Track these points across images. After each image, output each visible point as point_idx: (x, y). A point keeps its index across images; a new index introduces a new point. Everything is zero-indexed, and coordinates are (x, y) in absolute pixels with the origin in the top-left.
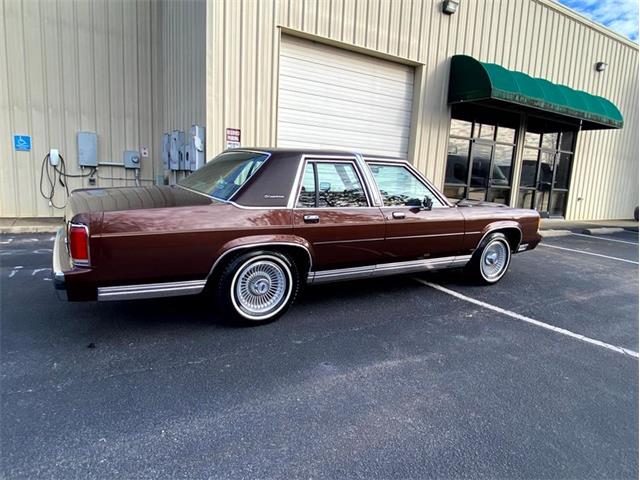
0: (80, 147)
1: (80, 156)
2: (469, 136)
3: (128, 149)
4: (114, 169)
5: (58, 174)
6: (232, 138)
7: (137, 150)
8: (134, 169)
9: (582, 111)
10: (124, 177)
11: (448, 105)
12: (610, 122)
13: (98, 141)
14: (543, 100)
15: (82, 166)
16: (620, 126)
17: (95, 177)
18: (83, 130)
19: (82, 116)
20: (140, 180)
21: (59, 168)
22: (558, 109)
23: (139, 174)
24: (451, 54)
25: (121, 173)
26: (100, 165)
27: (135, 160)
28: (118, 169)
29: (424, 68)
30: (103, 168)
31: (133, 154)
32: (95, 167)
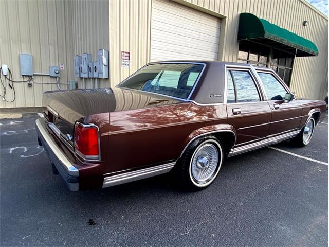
0: (21, 63)
1: (22, 69)
2: (246, 59)
3: (52, 65)
4: (43, 77)
5: (7, 81)
6: (125, 58)
7: (57, 65)
8: (56, 77)
9: (302, 46)
10: (50, 82)
11: (238, 41)
12: (313, 52)
13: (33, 60)
14: (286, 40)
15: (23, 76)
16: (317, 55)
17: (31, 82)
18: (23, 53)
19: (22, 44)
20: (60, 84)
21: (8, 77)
22: (292, 45)
23: (59, 81)
24: (240, 13)
25: (48, 80)
26: (34, 75)
27: (57, 72)
28: (46, 77)
29: (227, 19)
30: (36, 77)
31: (55, 68)
32: (31, 76)
